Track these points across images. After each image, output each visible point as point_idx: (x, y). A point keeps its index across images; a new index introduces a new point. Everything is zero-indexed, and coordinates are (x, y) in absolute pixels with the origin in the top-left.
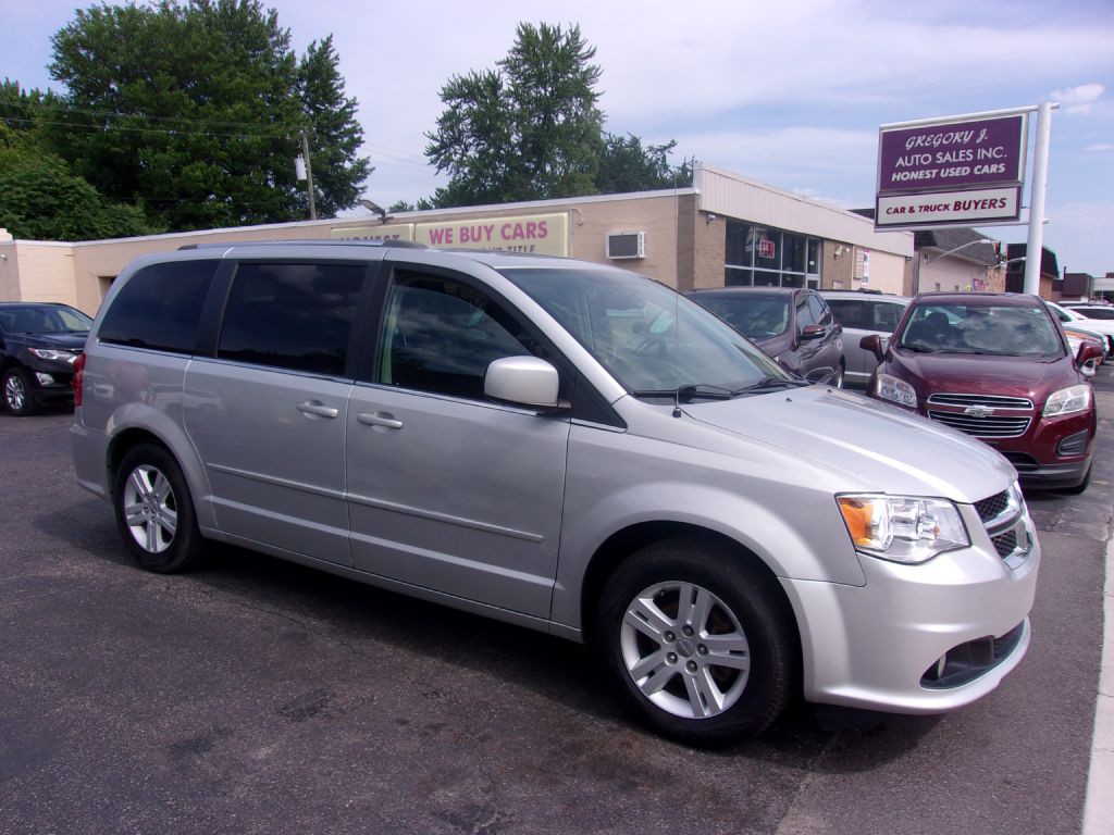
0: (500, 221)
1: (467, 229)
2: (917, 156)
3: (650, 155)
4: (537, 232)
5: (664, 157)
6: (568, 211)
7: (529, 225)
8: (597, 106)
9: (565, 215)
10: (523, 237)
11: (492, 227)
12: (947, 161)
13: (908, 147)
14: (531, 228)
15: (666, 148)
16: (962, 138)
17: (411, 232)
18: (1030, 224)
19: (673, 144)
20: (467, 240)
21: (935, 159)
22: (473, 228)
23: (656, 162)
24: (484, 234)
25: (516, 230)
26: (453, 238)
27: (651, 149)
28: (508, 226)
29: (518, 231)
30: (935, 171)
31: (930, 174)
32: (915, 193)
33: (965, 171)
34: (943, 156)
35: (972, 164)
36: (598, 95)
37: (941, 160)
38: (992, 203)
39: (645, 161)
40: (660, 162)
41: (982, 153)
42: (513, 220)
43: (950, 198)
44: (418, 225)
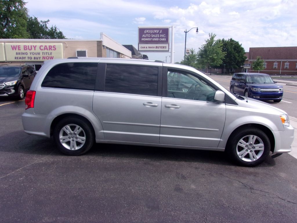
0: (39, 44)
1: (26, 46)
2: (147, 35)
3: (41, 23)
4: (52, 48)
5: (46, 24)
6: (63, 43)
7: (49, 46)
8: (25, 6)
9: (62, 44)
10: (47, 50)
11: (36, 46)
12: (154, 37)
13: (145, 32)
14: (50, 47)
15: (46, 22)
16: (157, 32)
17: (3, 46)
18: (171, 52)
19: (48, 21)
20: (27, 49)
21: (151, 36)
22: (28, 46)
23: (43, 26)
24: (33, 48)
25: (45, 48)
26: (21, 49)
27: (41, 21)
28: (42, 46)
29: (46, 48)
30: (151, 39)
31: (150, 39)
32: (147, 43)
33: (158, 39)
34: (153, 35)
35: (159, 38)
36: (26, 3)
37: (152, 36)
38: (164, 47)
39: (40, 25)
40: (45, 26)
41: (161, 36)
42: (44, 44)
43: (155, 45)
44: (6, 44)
